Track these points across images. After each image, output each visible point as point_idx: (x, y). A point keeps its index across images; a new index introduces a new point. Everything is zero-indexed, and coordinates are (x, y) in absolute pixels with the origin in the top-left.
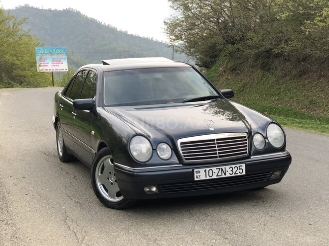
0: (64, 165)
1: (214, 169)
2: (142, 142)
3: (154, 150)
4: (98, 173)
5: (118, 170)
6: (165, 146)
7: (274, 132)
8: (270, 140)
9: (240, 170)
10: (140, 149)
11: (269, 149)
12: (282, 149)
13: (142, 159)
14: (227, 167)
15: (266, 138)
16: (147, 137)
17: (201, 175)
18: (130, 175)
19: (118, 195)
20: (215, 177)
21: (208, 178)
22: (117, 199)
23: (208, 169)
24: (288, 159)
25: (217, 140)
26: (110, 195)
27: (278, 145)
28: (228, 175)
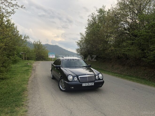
0: (52, 80)
1: (87, 84)
2: (71, 76)
3: (73, 78)
4: (60, 83)
5: (65, 83)
6: (76, 78)
7: (100, 75)
8: (100, 77)
9: (93, 84)
10: (70, 78)
11: (99, 79)
12: (102, 79)
13: (70, 80)
14: (90, 83)
15: (99, 77)
16: (72, 75)
17: (84, 85)
18: (68, 84)
19: (64, 88)
20: (87, 85)
21: (85, 86)
22: (64, 89)
23: (85, 84)
24: (103, 82)
25: (88, 77)
26: (62, 88)
27: (101, 79)
28: (90, 85)
